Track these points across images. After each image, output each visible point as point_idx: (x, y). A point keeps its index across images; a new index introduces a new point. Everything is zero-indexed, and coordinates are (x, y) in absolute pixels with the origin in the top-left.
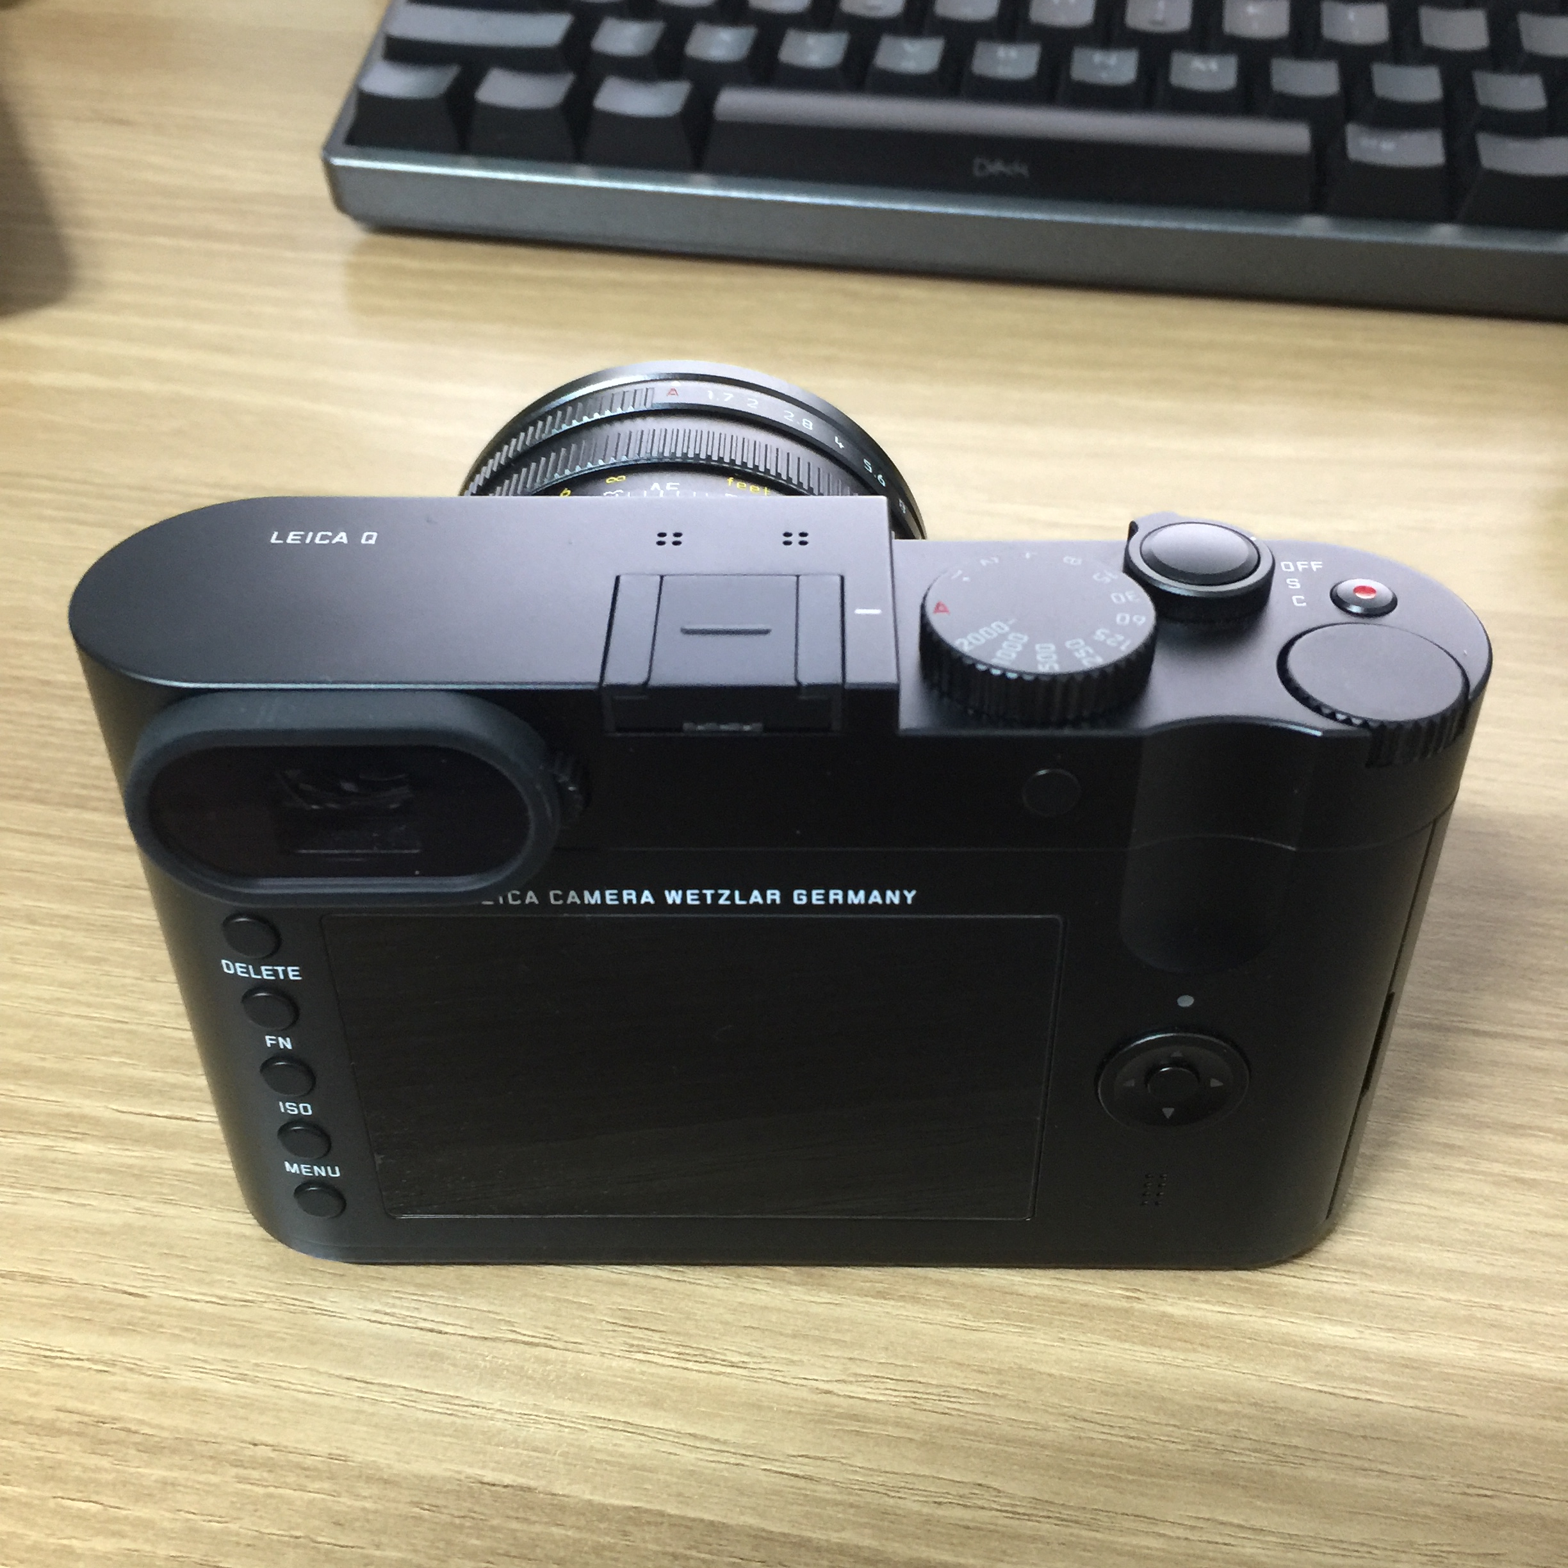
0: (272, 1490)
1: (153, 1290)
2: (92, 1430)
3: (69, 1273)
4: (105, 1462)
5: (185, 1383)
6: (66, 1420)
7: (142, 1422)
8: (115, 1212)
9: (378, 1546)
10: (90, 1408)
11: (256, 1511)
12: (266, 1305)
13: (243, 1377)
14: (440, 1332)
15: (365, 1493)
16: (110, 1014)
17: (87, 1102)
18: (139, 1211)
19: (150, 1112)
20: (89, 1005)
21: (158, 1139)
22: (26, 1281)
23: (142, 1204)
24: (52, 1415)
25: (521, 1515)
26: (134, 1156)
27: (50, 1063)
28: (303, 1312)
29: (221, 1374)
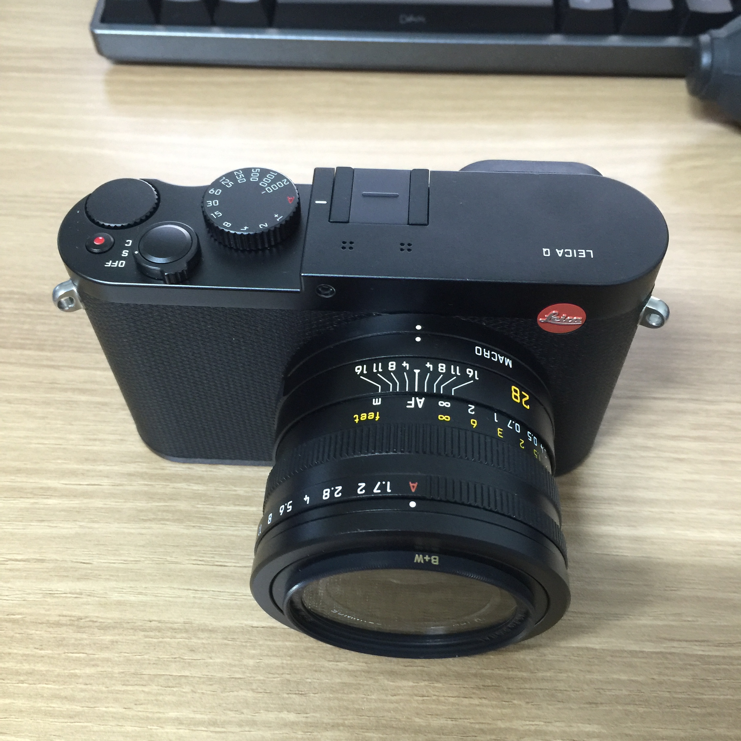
0: (161, 640)
1: (95, 560)
2: (76, 623)
3: (54, 557)
4: (85, 636)
5: (115, 599)
6: (64, 620)
7: (97, 617)
8: (71, 528)
9: (211, 658)
10: (74, 614)
11: (155, 649)
12: (146, 562)
13: (141, 593)
14: (225, 566)
15: (203, 636)
16: (53, 442)
17: (49, 481)
18: (81, 526)
19: (78, 483)
20: (43, 438)
21: (85, 495)
22: (35, 562)
23: (82, 524)
24: (57, 618)
25: (271, 638)
26: (75, 503)
27: (29, 466)
28: (163, 564)
29: (130, 593)
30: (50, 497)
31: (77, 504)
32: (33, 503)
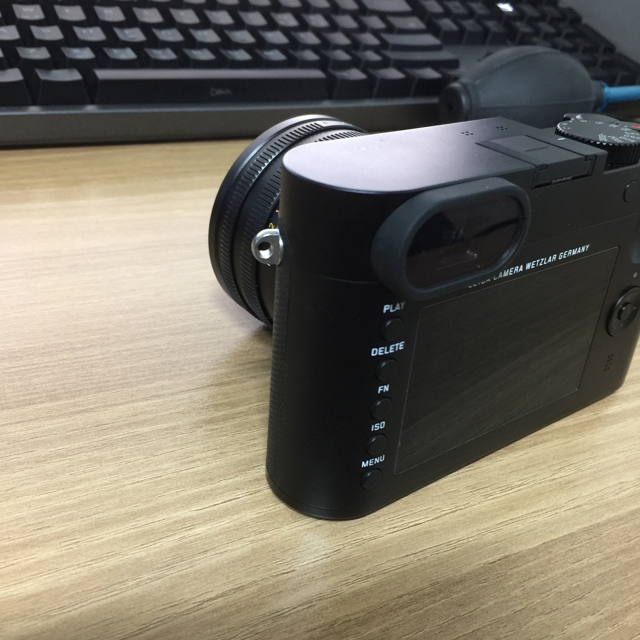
0: (425, 609)
1: (295, 566)
2: (331, 630)
3: (250, 579)
5: (348, 592)
8: (243, 547)
9: (483, 604)
10: (321, 623)
11: (428, 619)
12: (346, 548)
13: (368, 577)
14: (420, 524)
16: (150, 476)
17: (179, 513)
18: (253, 542)
19: (212, 504)
20: (134, 477)
21: (229, 512)
25: (514, 566)
26: (225, 523)
27: (143, 506)
30: (193, 527)
31: (228, 523)
32: (180, 539)
